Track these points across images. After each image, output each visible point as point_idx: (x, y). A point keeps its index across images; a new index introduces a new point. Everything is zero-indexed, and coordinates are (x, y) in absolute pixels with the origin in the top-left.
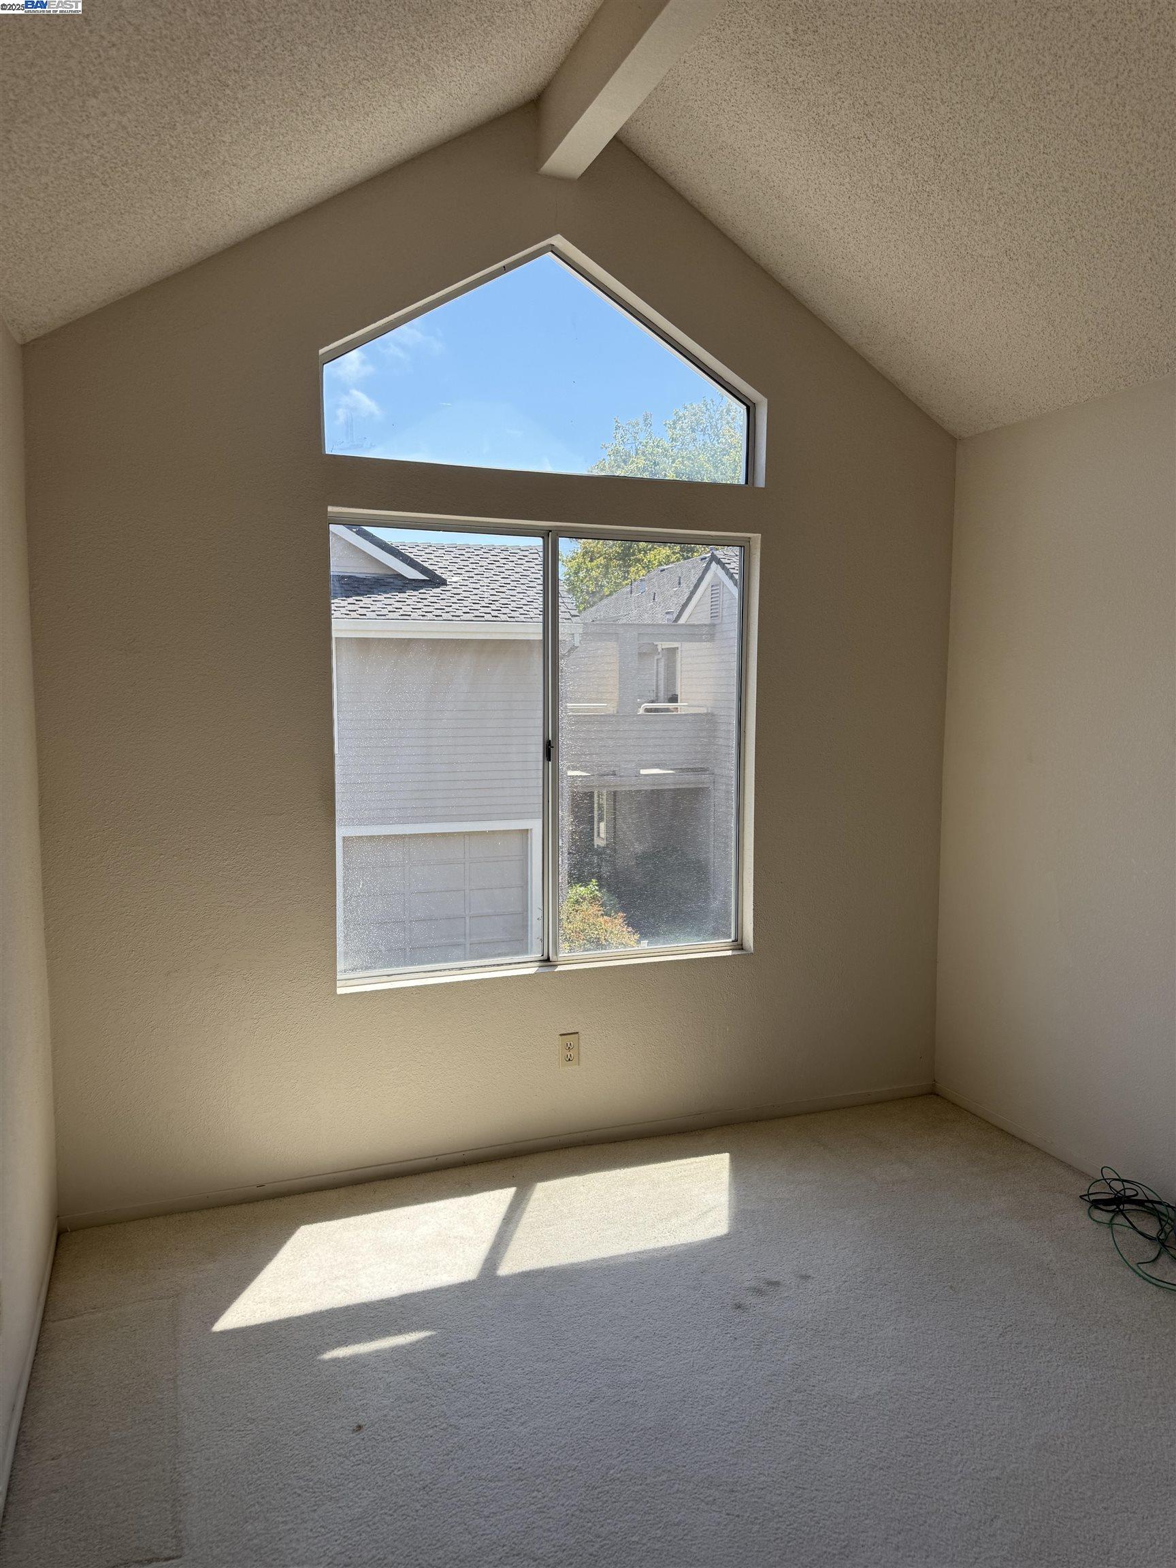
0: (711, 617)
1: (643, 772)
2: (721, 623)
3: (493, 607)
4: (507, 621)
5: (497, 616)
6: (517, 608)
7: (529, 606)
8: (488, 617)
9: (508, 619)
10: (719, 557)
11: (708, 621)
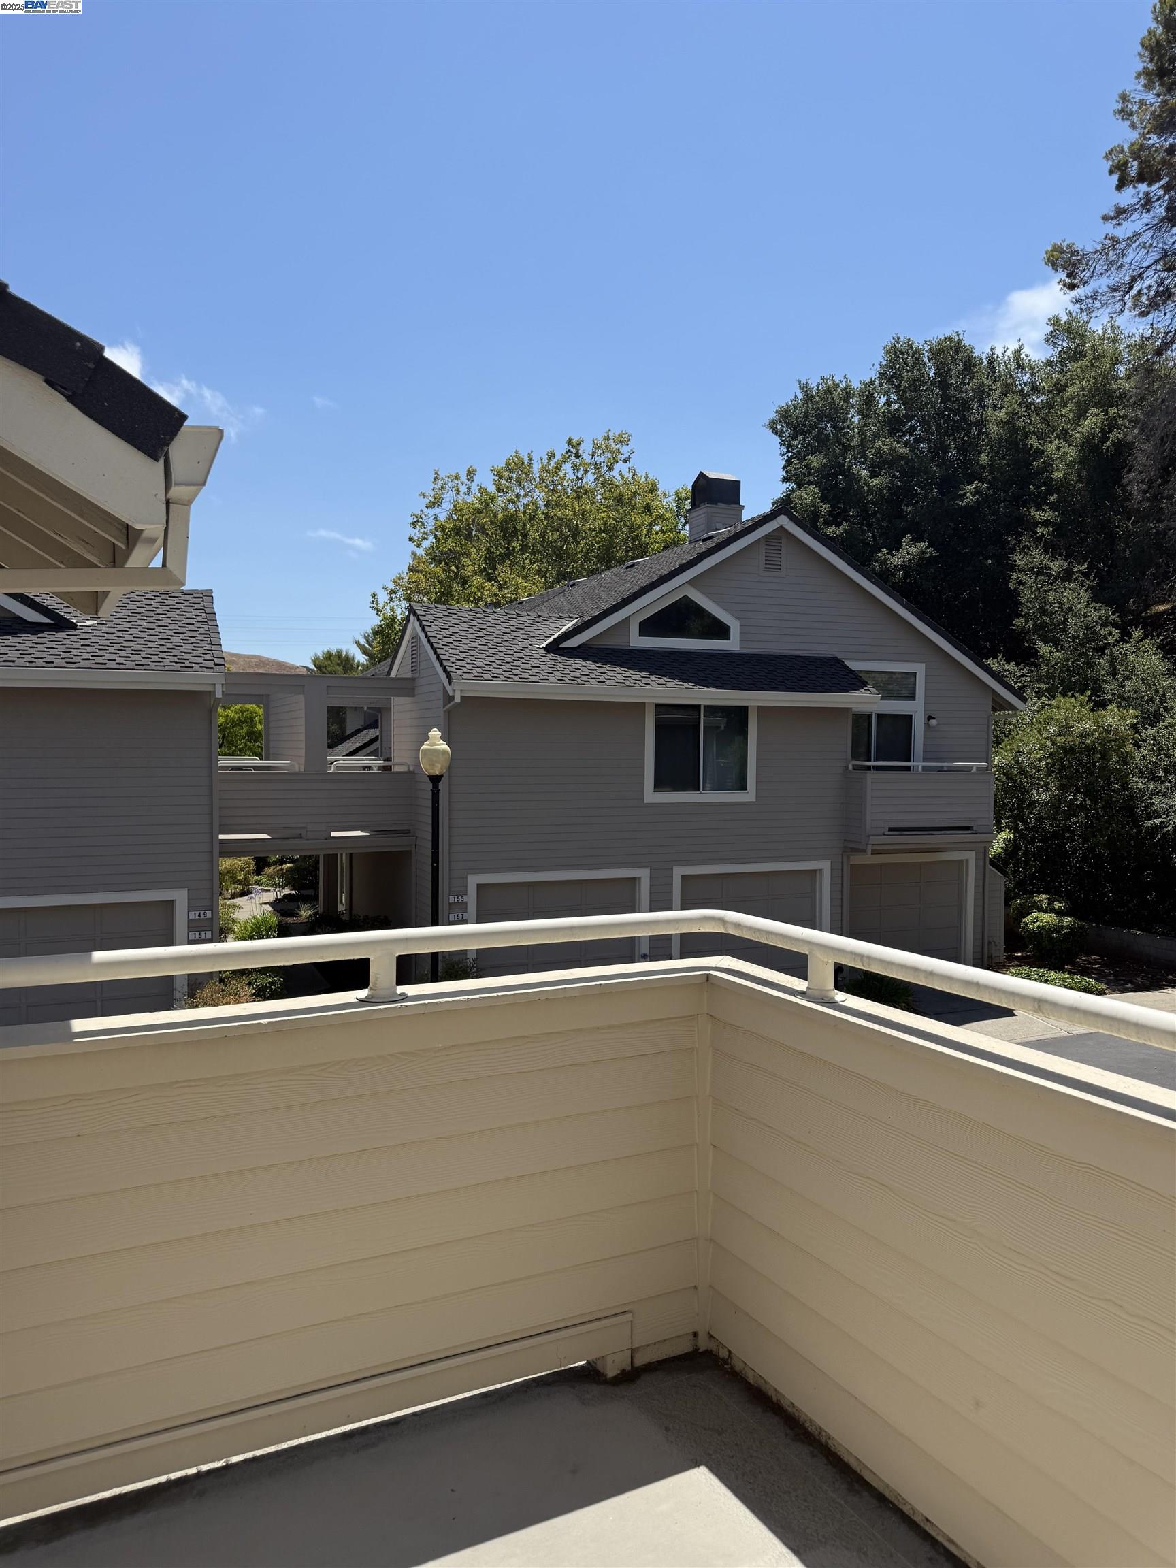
0: (412, 671)
1: (334, 834)
2: (419, 677)
3: (123, 653)
4: (134, 669)
5: (122, 664)
6: (151, 655)
7: (167, 654)
8: (112, 664)
9: (136, 667)
10: (415, 608)
11: (409, 675)
